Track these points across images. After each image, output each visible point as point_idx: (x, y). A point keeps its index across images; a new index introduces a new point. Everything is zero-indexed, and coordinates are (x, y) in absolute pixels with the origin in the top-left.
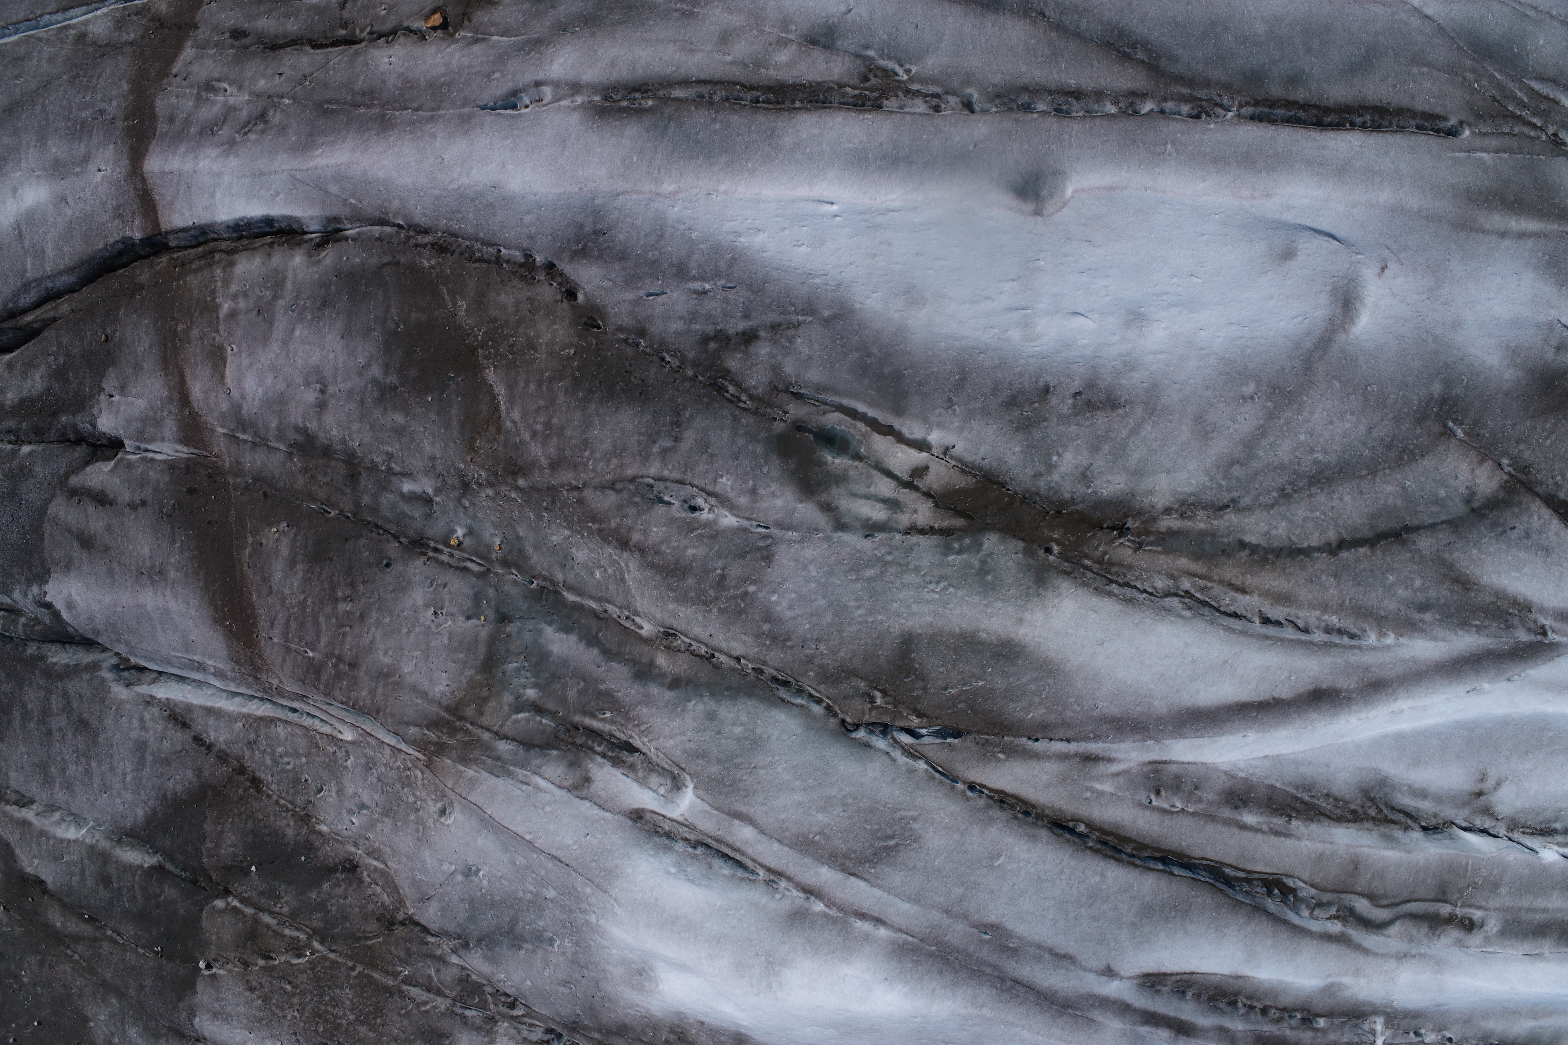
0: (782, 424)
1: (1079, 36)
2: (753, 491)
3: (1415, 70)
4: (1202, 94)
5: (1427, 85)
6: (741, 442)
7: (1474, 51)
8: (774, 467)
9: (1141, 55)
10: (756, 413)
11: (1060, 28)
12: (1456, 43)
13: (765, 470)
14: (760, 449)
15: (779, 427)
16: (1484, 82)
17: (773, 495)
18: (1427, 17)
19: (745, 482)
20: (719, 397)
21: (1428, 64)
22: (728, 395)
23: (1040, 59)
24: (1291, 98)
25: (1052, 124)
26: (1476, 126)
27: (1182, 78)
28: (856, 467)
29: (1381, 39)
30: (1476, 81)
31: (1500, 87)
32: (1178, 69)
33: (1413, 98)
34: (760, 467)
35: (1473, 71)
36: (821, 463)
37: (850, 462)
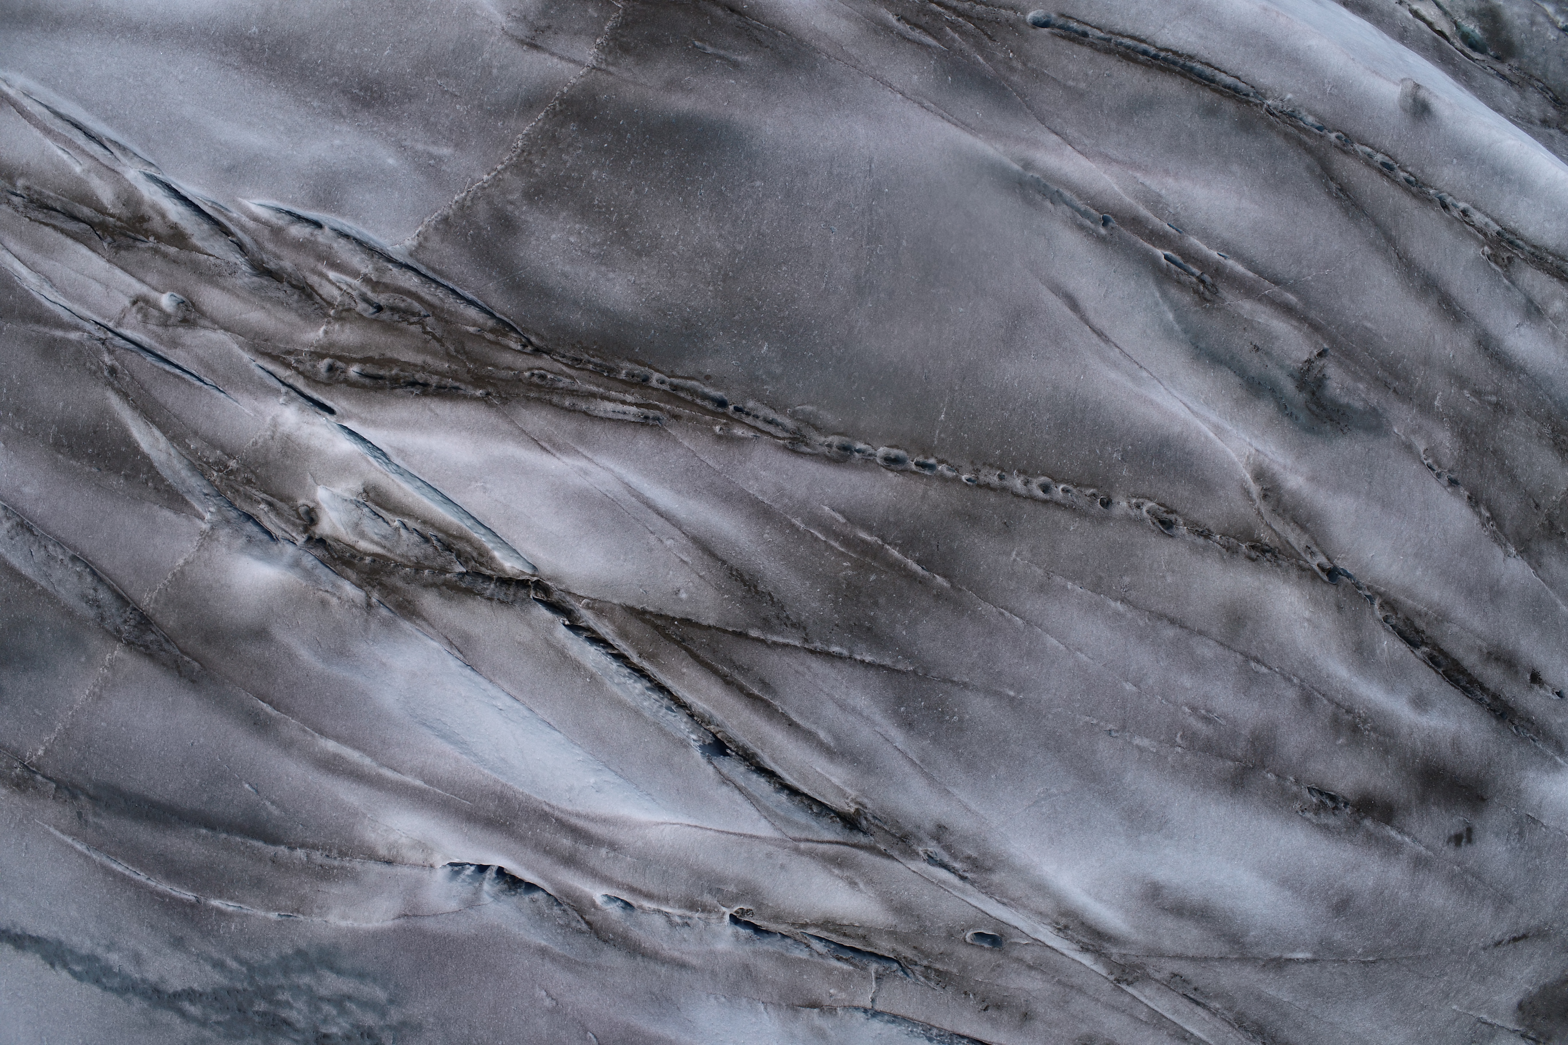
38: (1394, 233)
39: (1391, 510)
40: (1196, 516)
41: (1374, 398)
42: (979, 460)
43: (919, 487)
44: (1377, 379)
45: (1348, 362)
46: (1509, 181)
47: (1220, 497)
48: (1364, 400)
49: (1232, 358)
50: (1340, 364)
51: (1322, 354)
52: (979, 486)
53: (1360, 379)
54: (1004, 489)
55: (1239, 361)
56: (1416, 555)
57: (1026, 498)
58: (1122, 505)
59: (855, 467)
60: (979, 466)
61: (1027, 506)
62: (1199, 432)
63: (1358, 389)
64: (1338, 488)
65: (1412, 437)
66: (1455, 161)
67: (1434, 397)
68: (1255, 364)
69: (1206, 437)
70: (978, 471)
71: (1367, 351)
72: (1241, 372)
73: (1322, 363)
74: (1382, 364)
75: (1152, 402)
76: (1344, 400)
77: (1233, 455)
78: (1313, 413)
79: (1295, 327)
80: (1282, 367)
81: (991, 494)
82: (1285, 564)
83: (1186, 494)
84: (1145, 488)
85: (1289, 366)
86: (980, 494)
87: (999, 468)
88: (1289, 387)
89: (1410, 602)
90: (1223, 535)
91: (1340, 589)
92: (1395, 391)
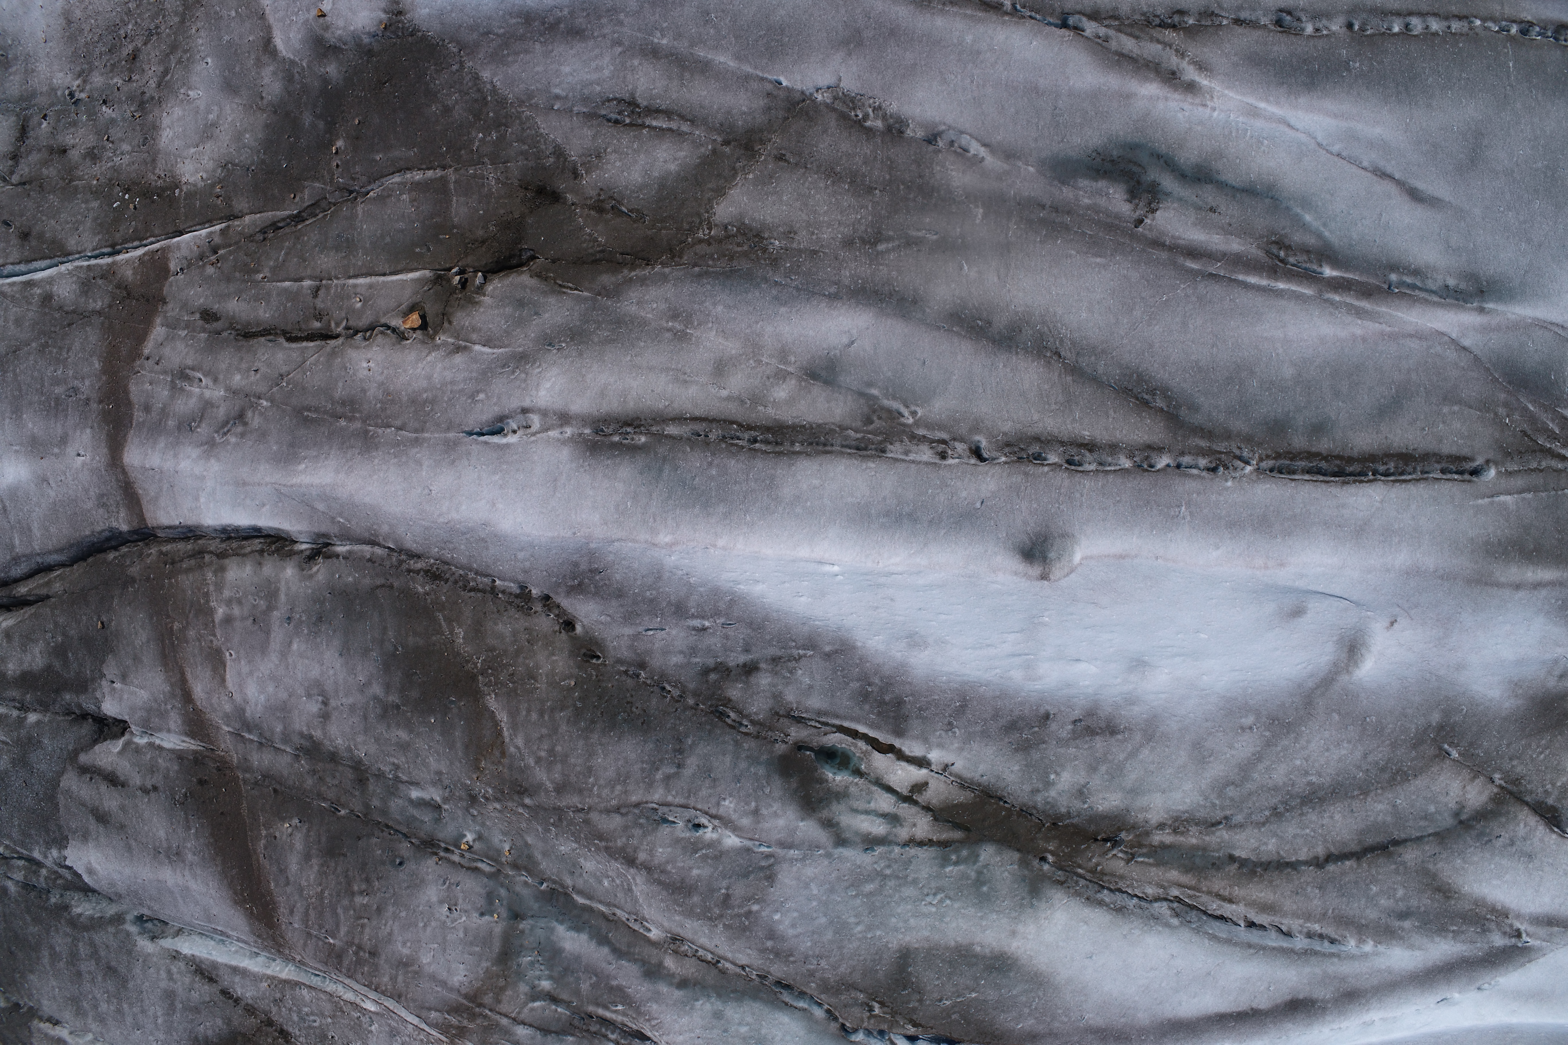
0: (784, 746)
1: (1095, 380)
2: (756, 812)
3: (1445, 410)
4: (1221, 446)
5: (1457, 425)
6: (743, 765)
7: (1509, 383)
8: (776, 787)
9: (1160, 403)
10: (757, 737)
11: (1075, 370)
12: (1491, 374)
13: (767, 790)
14: (762, 771)
15: (780, 748)
16: (1516, 417)
17: (775, 815)
18: (1464, 348)
19: (748, 804)
20: (720, 724)
21: (1460, 402)
22: (729, 721)
23: (1054, 407)
24: (1314, 450)
25: (1062, 479)
26: (1503, 464)
27: (1202, 429)
28: (857, 784)
29: (1414, 376)
30: (1508, 416)
31: (1532, 419)
32: (1198, 419)
33: (1441, 441)
34: (762, 788)
35: (1506, 405)
36: (822, 781)
37: (851, 779)
38: (1069, 379)
41: (1067, 193)
46: (887, 514)
48: (1080, 189)
66: (978, 505)
67: (985, 216)
71: (1091, 236)
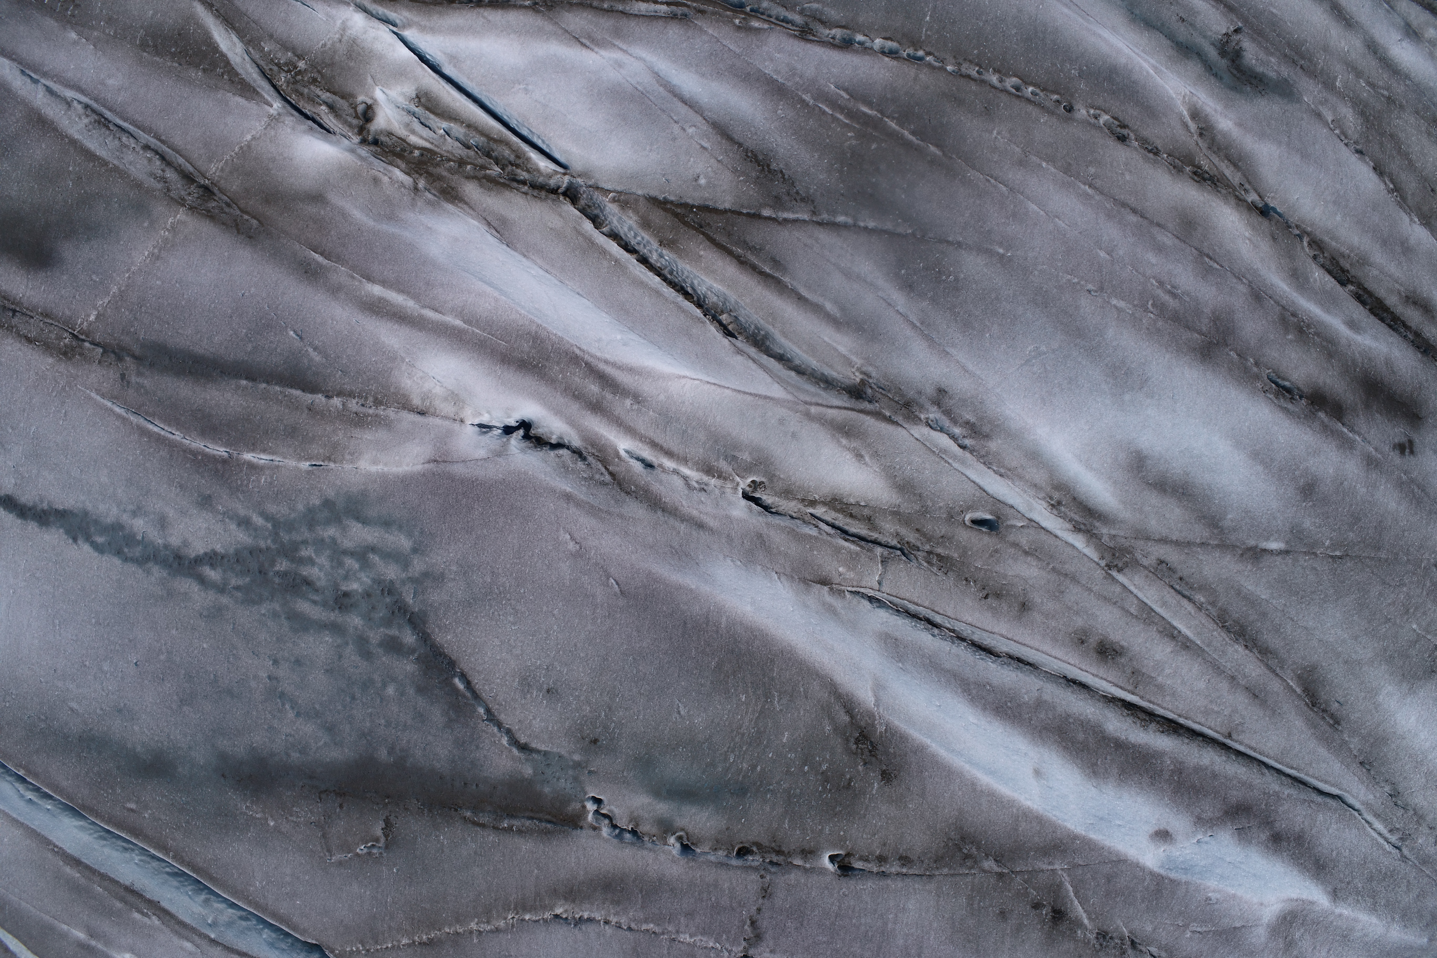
39: (1309, 160)
40: (1146, 133)
42: (960, 55)
43: (911, 71)
44: (1286, 56)
45: (1260, 39)
47: (1164, 123)
49: (1163, 25)
50: (1254, 40)
51: (1237, 31)
52: (961, 75)
53: (1272, 54)
54: (983, 82)
55: (1168, 28)
56: (1335, 203)
57: (1002, 90)
58: (1082, 112)
59: (856, 52)
60: (961, 61)
61: (1004, 97)
62: (1141, 67)
63: (1270, 61)
64: (1263, 136)
65: (1321, 108)
68: (1182, 32)
69: (1148, 72)
70: (960, 64)
72: (1170, 36)
73: (1238, 37)
74: (1289, 45)
75: (1100, 36)
76: (1260, 69)
77: (1171, 92)
78: (1234, 76)
79: (1213, 6)
80: (1205, 37)
81: (972, 83)
82: (1224, 191)
83: (1135, 113)
84: (1100, 102)
85: (1211, 37)
86: (963, 82)
87: (977, 65)
88: (1213, 53)
89: (1334, 244)
90: (1169, 155)
91: (1273, 223)
92: (1301, 67)
